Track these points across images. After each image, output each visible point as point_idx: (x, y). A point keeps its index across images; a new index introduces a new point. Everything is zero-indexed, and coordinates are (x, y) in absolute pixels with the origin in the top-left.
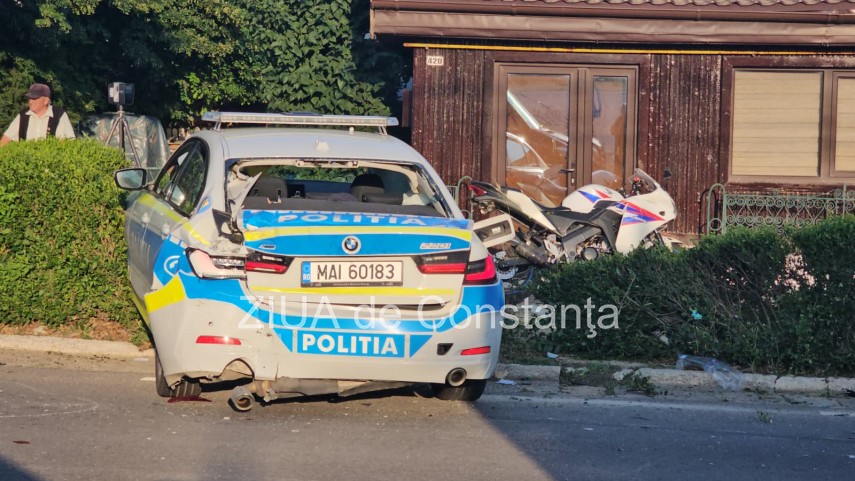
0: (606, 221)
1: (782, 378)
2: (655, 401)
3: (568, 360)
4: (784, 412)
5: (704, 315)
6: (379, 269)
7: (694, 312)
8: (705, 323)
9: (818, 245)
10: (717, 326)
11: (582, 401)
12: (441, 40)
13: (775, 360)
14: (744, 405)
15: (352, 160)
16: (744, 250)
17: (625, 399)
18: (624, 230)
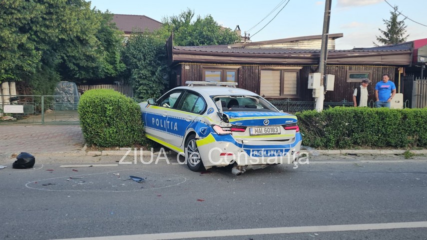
5: (305, 134)
6: (273, 129)
8: (305, 137)
10: (308, 137)
12: (189, 62)
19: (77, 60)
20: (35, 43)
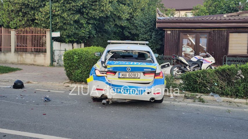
1: (236, 99)
2: (204, 105)
3: (187, 92)
5: (218, 84)
6: (135, 74)
7: (216, 83)
8: (218, 86)
9: (245, 69)
10: (221, 87)
11: (186, 104)
12: (170, 28)
13: (234, 95)
14: (225, 107)
15: (135, 50)
16: (227, 70)
17: (197, 104)
18: (203, 65)
19: (130, 30)
20: (87, 20)
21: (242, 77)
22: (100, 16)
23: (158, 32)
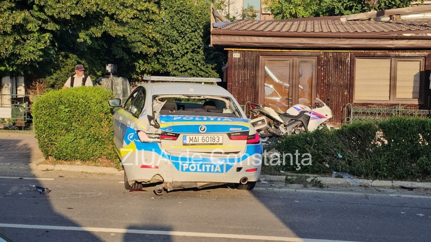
0: (304, 119)
1: (374, 181)
2: (323, 190)
3: (289, 174)
4: (375, 195)
5: (343, 156)
6: (214, 138)
7: (339, 155)
8: (343, 159)
9: (389, 128)
10: (348, 160)
11: (294, 190)
12: (239, 47)
13: (372, 174)
14: (359, 192)
15: (203, 95)
16: (359, 130)
17: (312, 189)
18: (311, 122)
20: (40, 23)
21: (383, 142)
22: (73, 13)
23: (210, 54)
